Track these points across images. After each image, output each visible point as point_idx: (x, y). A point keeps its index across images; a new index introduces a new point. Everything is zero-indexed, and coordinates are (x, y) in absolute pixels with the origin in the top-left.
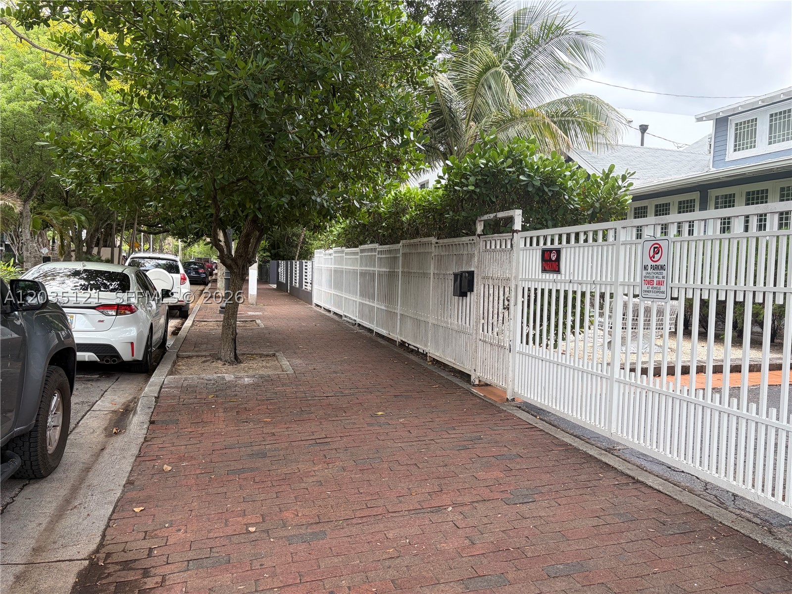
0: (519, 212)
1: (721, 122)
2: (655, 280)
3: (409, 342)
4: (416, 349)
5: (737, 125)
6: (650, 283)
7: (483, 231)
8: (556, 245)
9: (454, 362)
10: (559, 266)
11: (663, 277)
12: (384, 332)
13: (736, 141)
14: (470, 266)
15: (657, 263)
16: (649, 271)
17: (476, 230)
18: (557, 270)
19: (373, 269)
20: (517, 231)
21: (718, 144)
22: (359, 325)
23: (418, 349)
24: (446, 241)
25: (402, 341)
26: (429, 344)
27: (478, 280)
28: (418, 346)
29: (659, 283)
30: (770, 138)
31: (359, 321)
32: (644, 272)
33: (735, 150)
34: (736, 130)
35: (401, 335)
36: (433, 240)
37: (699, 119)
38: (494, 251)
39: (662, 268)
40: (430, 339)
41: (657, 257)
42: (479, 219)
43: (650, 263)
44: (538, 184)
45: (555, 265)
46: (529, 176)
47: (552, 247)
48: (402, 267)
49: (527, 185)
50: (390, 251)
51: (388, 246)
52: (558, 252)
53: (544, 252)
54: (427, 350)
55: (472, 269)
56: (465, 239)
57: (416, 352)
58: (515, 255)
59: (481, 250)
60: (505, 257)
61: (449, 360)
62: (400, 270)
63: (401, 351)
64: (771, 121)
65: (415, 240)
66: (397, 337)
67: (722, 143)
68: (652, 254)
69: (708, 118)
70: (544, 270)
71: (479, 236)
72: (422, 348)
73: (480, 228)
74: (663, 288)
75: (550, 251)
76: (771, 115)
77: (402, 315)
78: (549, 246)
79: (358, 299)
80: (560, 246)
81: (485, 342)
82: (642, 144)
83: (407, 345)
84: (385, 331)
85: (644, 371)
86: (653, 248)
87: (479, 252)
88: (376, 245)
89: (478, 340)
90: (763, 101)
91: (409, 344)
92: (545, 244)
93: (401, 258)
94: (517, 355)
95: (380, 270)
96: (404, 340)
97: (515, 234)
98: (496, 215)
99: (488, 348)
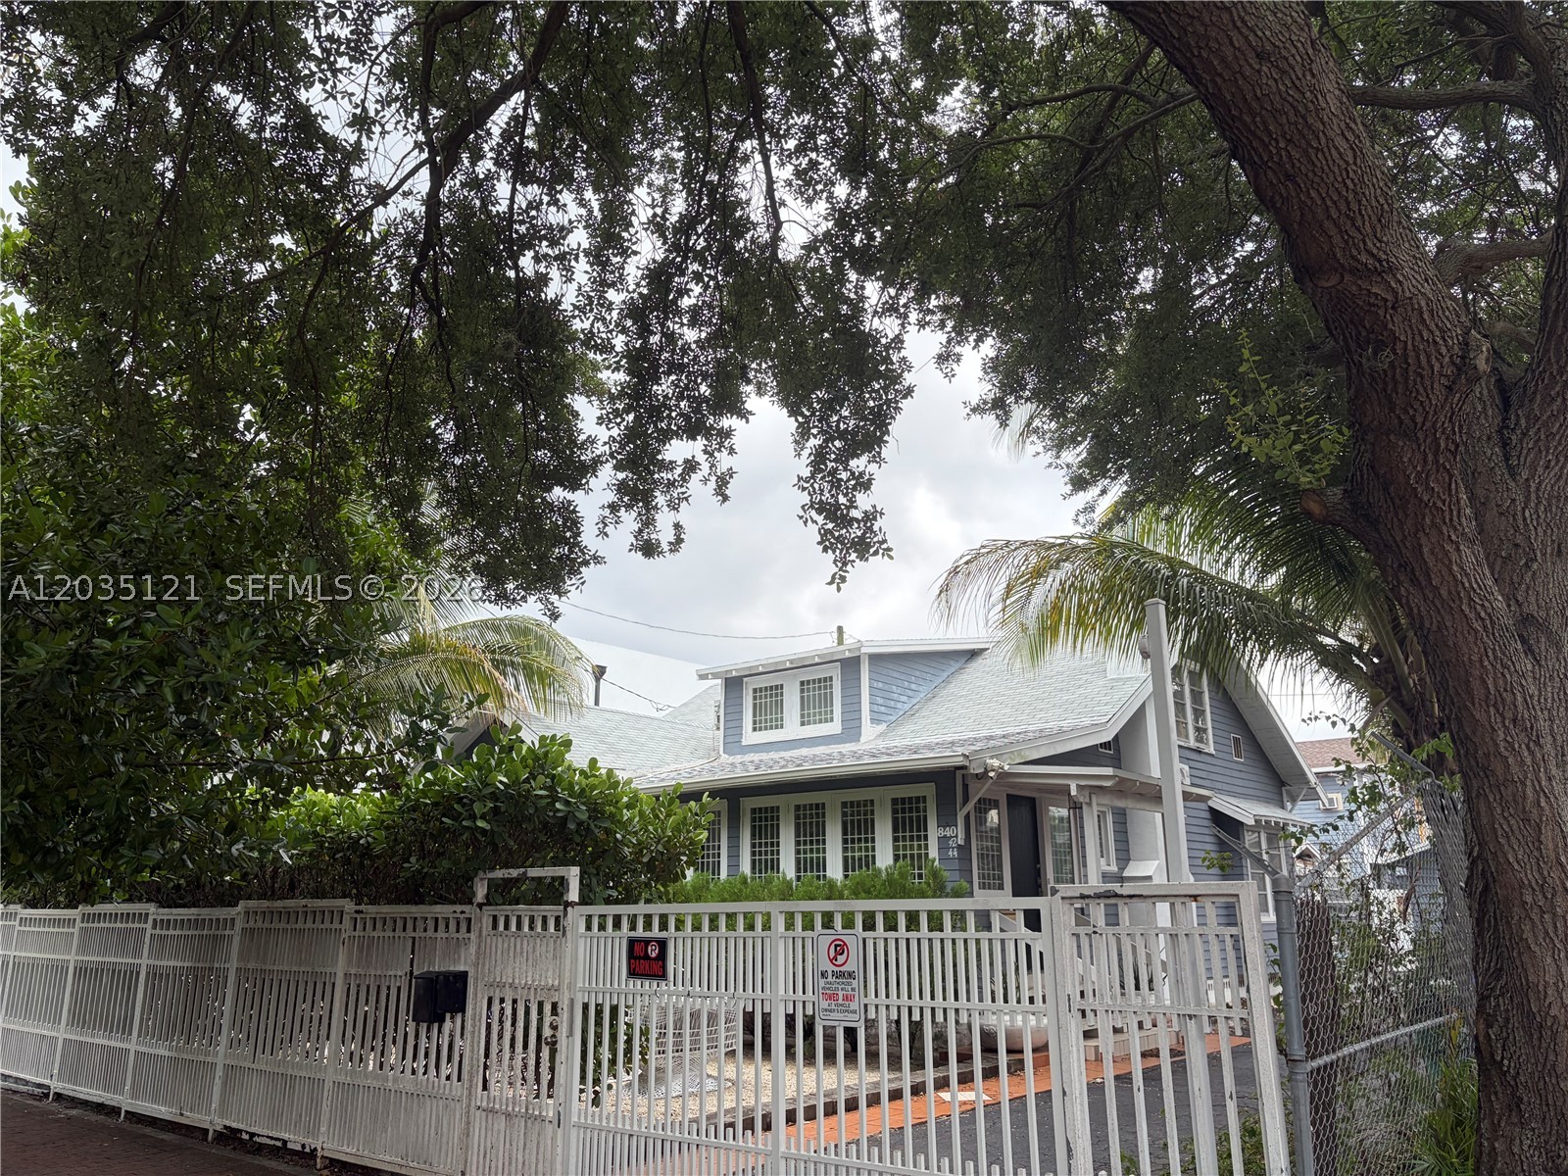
0: (575, 871)
1: (733, 684)
2: (841, 993)
3: (252, 1130)
4: (279, 1144)
5: (755, 691)
6: (832, 997)
7: (487, 897)
8: (656, 932)
9: (404, 1162)
10: (664, 967)
11: (853, 990)
12: (162, 1111)
13: (755, 716)
14: (457, 961)
15: (842, 969)
16: (830, 979)
17: (474, 894)
18: (661, 974)
19: (130, 961)
20: (572, 904)
21: (729, 717)
22: (59, 1096)
23: (285, 1142)
24: (386, 909)
25: (225, 1127)
26: (323, 1129)
27: (476, 989)
28: (286, 1136)
29: (847, 998)
30: (802, 716)
31: (57, 1085)
32: (822, 982)
33: (755, 729)
34: (755, 698)
35: (221, 1116)
36: (349, 905)
37: (703, 677)
38: (516, 936)
39: (851, 975)
40: (325, 1118)
41: (841, 959)
42: (481, 874)
43: (830, 968)
44: (584, 817)
45: (656, 966)
46: (567, 803)
47: (648, 934)
48: (241, 957)
49: (565, 819)
50: (198, 923)
51: (194, 910)
52: (662, 944)
53: (632, 942)
54: (312, 1142)
55: (462, 968)
56: (442, 910)
57: (281, 1150)
58: (569, 945)
59: (484, 933)
60: (544, 948)
61: (388, 1158)
62: (233, 965)
63: (227, 1152)
64: (802, 691)
65: (290, 903)
66: (211, 1119)
67: (736, 717)
68: (832, 954)
69: (715, 676)
70: (632, 973)
71: (480, 906)
72: (296, 1141)
73: (481, 892)
74: (854, 1006)
75: (647, 942)
76: (802, 683)
77: (229, 1069)
78: (640, 932)
79: (62, 1033)
80: (664, 934)
81: (492, 1111)
82: (597, 703)
83: (245, 1137)
84: (163, 1109)
85: (749, 1124)
86: (833, 947)
87: (480, 935)
88: (151, 908)
89: (472, 1110)
90: (791, 661)
91: (252, 1135)
92: (633, 928)
93: (236, 940)
94: (574, 1132)
95: (158, 963)
96: (234, 1125)
97: (569, 909)
98: (525, 873)
99: (501, 1123)
